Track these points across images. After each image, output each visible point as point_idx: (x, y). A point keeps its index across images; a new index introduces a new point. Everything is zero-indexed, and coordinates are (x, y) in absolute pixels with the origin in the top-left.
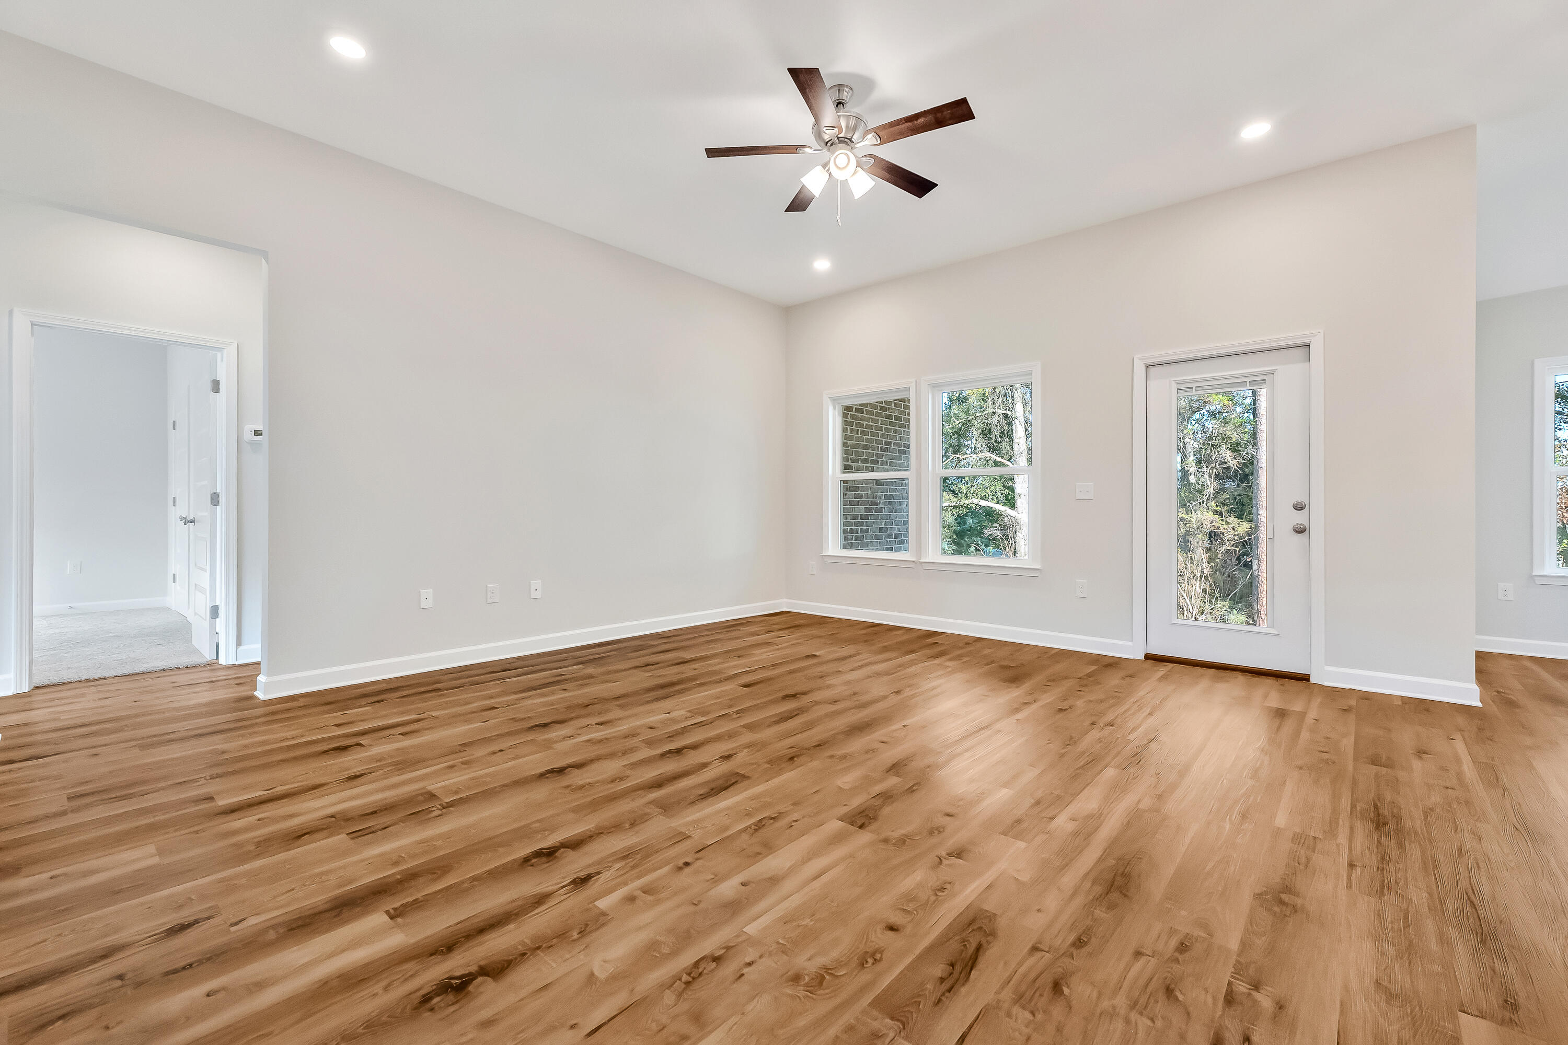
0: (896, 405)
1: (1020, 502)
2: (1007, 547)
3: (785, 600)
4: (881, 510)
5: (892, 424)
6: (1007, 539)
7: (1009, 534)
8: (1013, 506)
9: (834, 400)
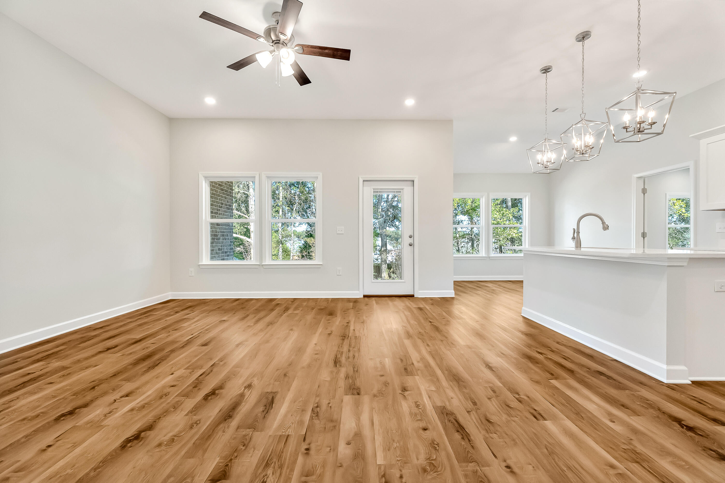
0: (225, 184)
1: (252, 235)
2: (247, 256)
3: (170, 293)
4: (219, 239)
5: (223, 193)
6: (247, 252)
7: (248, 250)
8: (249, 237)
9: (206, 177)
